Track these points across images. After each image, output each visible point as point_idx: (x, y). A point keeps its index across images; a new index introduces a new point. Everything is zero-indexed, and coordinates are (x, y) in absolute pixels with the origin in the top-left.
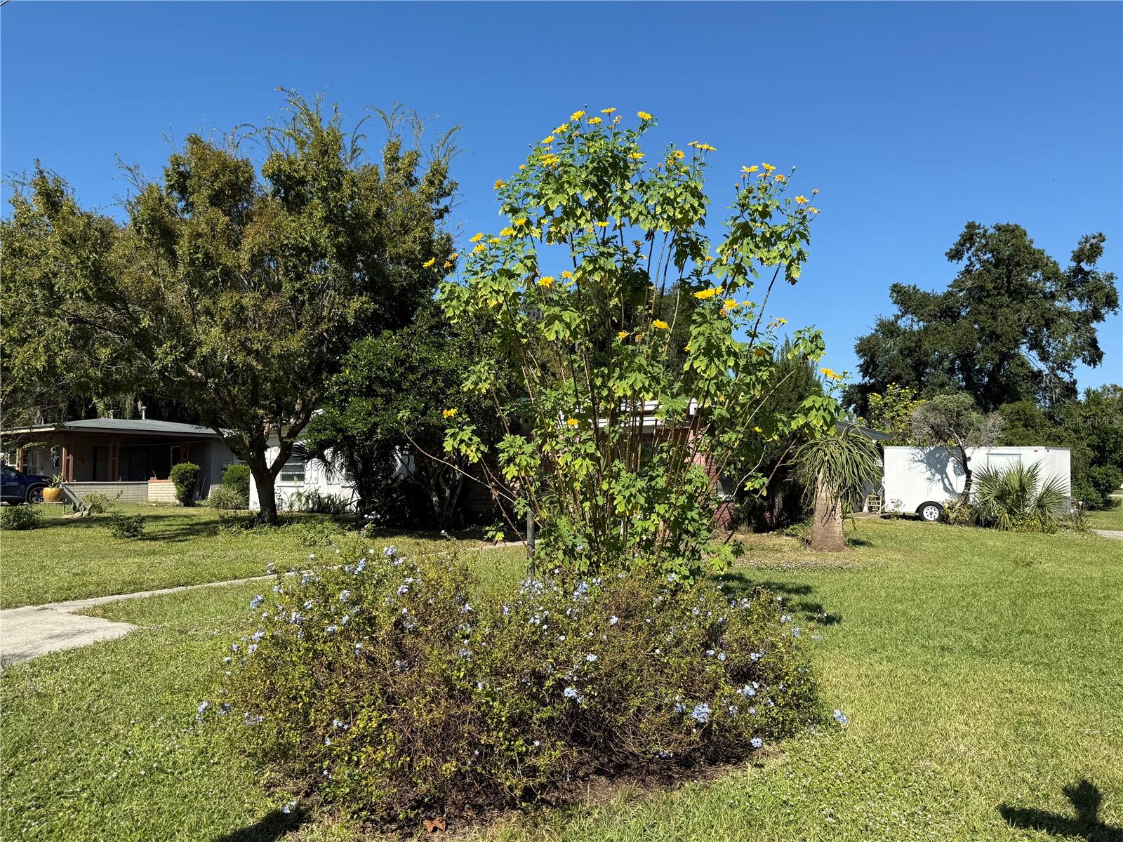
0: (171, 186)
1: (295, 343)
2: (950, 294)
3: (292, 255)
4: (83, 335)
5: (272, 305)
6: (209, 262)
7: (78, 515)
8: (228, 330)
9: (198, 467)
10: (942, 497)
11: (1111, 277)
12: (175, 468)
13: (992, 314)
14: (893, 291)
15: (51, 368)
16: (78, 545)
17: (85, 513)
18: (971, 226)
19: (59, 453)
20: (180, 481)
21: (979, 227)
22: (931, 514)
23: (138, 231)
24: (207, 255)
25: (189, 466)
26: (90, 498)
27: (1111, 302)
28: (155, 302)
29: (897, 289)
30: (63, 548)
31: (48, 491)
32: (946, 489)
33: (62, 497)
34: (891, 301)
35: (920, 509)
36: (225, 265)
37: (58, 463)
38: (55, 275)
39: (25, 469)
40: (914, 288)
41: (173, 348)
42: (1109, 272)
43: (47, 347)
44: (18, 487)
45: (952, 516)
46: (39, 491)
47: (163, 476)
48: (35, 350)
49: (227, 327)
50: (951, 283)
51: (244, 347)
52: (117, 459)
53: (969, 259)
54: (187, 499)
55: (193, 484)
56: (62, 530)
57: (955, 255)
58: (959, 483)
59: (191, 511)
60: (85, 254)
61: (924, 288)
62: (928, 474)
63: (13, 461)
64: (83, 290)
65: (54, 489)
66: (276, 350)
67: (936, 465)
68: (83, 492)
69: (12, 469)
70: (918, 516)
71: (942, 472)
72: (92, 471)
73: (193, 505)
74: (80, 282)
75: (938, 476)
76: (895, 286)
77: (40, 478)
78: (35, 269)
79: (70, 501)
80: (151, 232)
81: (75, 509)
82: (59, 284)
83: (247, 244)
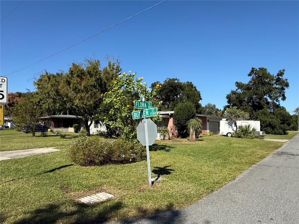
0: (70, 73)
1: (91, 102)
2: (248, 84)
3: (90, 87)
4: (54, 102)
5: (87, 95)
6: (76, 88)
7: (54, 134)
8: (80, 100)
9: (78, 125)
10: (232, 131)
11: (287, 80)
12: (74, 125)
13: (256, 89)
14: (236, 83)
15: (49, 108)
16: (54, 139)
17: (56, 134)
18: (253, 68)
19: (51, 122)
20: (75, 128)
21: (255, 69)
22: (229, 135)
23: (64, 83)
24: (76, 87)
25: (77, 125)
26: (57, 131)
27: (287, 85)
28: (67, 96)
29: (237, 83)
30: (51, 140)
31: (49, 130)
32: (232, 130)
33: (52, 131)
34: (235, 86)
35: (227, 134)
36: (79, 89)
37: (51, 124)
38: (50, 91)
39: (44, 125)
40: (241, 82)
41: (70, 104)
42: (286, 79)
43: (48, 104)
44: (43, 129)
45: (233, 135)
46: (47, 130)
47: (71, 127)
48: (46, 105)
49: (79, 100)
50: (249, 81)
51: (83, 103)
52: (62, 123)
53: (253, 76)
54: (76, 131)
55: (77, 128)
56: (51, 137)
57: (250, 75)
58: (235, 128)
59: (77, 134)
60: (55, 88)
61: (243, 83)
62: (229, 127)
63: (42, 124)
64: (54, 94)
65: (50, 129)
66: (88, 104)
67: (230, 124)
68: (55, 130)
69: (42, 125)
70: (227, 136)
71: (232, 126)
72: (57, 126)
73: (77, 133)
74: (54, 93)
75: (231, 127)
76: (236, 82)
77: (47, 127)
78: (46, 90)
79: (53, 132)
80: (66, 83)
81: (54, 133)
82: (50, 93)
83: (83, 84)
